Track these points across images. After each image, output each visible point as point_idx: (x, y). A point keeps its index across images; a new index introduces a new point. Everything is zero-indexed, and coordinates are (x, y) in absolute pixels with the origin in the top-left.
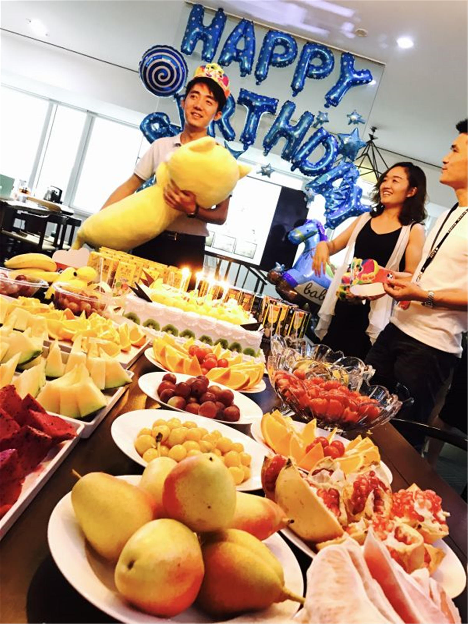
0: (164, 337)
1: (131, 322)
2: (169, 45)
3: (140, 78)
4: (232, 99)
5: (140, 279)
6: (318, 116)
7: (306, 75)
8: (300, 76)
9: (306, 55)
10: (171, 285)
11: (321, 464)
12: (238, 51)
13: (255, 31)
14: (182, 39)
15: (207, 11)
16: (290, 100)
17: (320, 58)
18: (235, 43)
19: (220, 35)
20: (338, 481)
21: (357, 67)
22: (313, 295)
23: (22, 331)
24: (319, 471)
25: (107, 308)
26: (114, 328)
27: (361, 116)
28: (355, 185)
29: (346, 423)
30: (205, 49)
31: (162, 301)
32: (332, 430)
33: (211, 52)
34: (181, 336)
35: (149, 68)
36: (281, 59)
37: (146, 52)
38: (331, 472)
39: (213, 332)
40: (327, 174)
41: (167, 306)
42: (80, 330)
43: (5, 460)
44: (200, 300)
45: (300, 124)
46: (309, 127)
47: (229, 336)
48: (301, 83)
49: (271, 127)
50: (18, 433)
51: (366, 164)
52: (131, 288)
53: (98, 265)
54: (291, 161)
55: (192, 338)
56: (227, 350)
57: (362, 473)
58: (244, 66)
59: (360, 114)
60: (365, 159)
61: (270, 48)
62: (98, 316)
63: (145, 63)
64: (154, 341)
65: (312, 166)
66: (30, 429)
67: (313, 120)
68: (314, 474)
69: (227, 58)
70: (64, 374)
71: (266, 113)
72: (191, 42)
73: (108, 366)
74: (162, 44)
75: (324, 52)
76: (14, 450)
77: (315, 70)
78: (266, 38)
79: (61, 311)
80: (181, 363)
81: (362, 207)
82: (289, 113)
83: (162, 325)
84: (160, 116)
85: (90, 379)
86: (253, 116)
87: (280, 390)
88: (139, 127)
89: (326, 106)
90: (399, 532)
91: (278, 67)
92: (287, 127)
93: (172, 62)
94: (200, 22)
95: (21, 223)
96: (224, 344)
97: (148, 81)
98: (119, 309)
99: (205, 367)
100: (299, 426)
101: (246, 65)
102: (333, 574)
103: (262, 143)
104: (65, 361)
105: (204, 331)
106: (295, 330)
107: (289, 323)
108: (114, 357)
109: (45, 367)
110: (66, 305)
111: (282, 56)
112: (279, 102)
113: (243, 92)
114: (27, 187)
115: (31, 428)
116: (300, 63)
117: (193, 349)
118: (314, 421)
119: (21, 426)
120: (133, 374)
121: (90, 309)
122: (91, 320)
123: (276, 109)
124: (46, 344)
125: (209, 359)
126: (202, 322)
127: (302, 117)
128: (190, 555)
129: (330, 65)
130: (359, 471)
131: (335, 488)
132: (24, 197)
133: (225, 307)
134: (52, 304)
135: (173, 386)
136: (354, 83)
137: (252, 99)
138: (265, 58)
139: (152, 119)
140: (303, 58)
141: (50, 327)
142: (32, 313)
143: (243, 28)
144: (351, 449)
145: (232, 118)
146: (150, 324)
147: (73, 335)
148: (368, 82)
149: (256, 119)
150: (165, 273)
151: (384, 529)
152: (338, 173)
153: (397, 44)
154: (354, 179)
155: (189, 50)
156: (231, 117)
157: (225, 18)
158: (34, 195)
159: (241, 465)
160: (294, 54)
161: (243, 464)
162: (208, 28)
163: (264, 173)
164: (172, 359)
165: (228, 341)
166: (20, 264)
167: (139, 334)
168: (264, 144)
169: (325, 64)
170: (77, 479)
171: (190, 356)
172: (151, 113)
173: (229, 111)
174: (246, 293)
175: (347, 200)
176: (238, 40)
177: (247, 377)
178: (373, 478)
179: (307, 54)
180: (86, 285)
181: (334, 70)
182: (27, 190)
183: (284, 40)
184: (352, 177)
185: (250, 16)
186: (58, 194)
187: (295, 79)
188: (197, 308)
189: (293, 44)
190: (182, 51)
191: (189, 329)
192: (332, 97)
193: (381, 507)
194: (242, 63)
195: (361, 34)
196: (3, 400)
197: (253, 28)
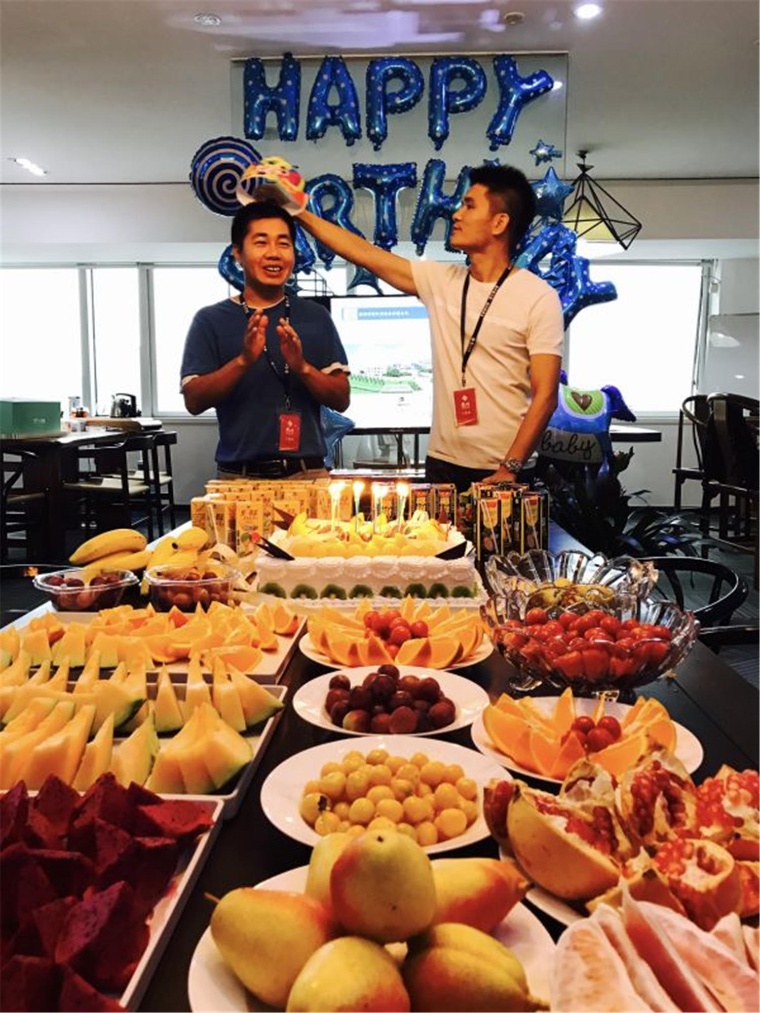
1: (272, 598)
2: (225, 135)
3: (198, 198)
4: (345, 184)
7: (447, 111)
8: (439, 115)
9: (438, 81)
11: (574, 773)
12: (332, 109)
13: (349, 70)
14: (242, 117)
15: (268, 64)
16: (434, 158)
17: (462, 77)
18: (325, 99)
19: (298, 95)
20: (604, 793)
21: (524, 74)
22: (557, 449)
24: (574, 783)
26: (247, 619)
27: (553, 146)
28: (574, 257)
30: (281, 122)
31: (310, 550)
32: (600, 695)
33: (292, 125)
34: (351, 597)
35: (205, 178)
36: (401, 99)
37: (195, 157)
38: (591, 780)
39: (396, 577)
40: (525, 254)
41: (318, 558)
42: (198, 639)
43: (113, 903)
45: (459, 191)
47: (423, 578)
48: (443, 125)
49: (416, 208)
51: (588, 214)
53: (206, 517)
55: (368, 596)
56: (427, 599)
57: (640, 769)
58: (348, 128)
59: (550, 144)
60: (582, 207)
61: (380, 89)
62: (222, 606)
63: (198, 172)
64: (311, 619)
66: (139, 843)
68: (568, 789)
69: (318, 125)
71: (402, 189)
72: (257, 119)
73: (242, 694)
74: (215, 138)
75: (464, 66)
76: (122, 882)
77: (458, 98)
78: (369, 75)
79: (165, 614)
80: (354, 650)
81: (595, 288)
82: (437, 178)
83: (319, 588)
85: (222, 722)
86: (384, 200)
88: (217, 271)
89: (493, 148)
90: (702, 855)
91: (399, 112)
92: (441, 200)
93: (236, 159)
94: (262, 85)
95: (89, 463)
96: (419, 591)
97: (210, 199)
98: (252, 576)
99: (393, 643)
100: (544, 706)
101: (350, 126)
102: (583, 968)
103: (410, 237)
105: (382, 580)
106: (531, 527)
107: (519, 519)
109: (154, 723)
110: (171, 602)
111: (401, 94)
112: (418, 167)
113: (358, 168)
114: (82, 406)
115: (142, 840)
116: (432, 96)
117: (369, 619)
118: (569, 692)
120: (285, 690)
121: (207, 596)
122: (212, 615)
123: (416, 178)
124: (150, 677)
125: (396, 629)
126: (377, 567)
127: (460, 177)
129: (480, 83)
130: (637, 765)
131: (602, 804)
132: (82, 424)
134: (151, 605)
135: (347, 694)
136: (526, 98)
137: (374, 176)
138: (377, 106)
140: (435, 87)
141: (152, 647)
142: (122, 634)
143: (330, 71)
144: (630, 724)
145: (354, 213)
146: (303, 591)
147: (190, 648)
148: (547, 89)
149: (390, 203)
151: (681, 855)
152: (542, 246)
153: (576, 17)
154: (571, 248)
155: (257, 132)
156: (351, 212)
157: (298, 64)
158: (96, 416)
160: (420, 84)
162: (276, 89)
164: (339, 645)
165: (424, 586)
166: (92, 554)
167: (287, 615)
168: (413, 237)
169: (472, 86)
173: (344, 205)
174: (441, 491)
175: (568, 284)
176: (327, 92)
177: (456, 645)
178: (659, 772)
179: (440, 78)
181: (489, 89)
182: (84, 410)
183: (398, 68)
184: (566, 246)
185: (334, 50)
186: (130, 403)
187: (432, 123)
188: (364, 547)
189: (412, 69)
190: (248, 137)
191: (361, 584)
192: (498, 131)
193: (680, 815)
194: (344, 127)
195: (514, 20)
196: (100, 800)
197: (344, 65)
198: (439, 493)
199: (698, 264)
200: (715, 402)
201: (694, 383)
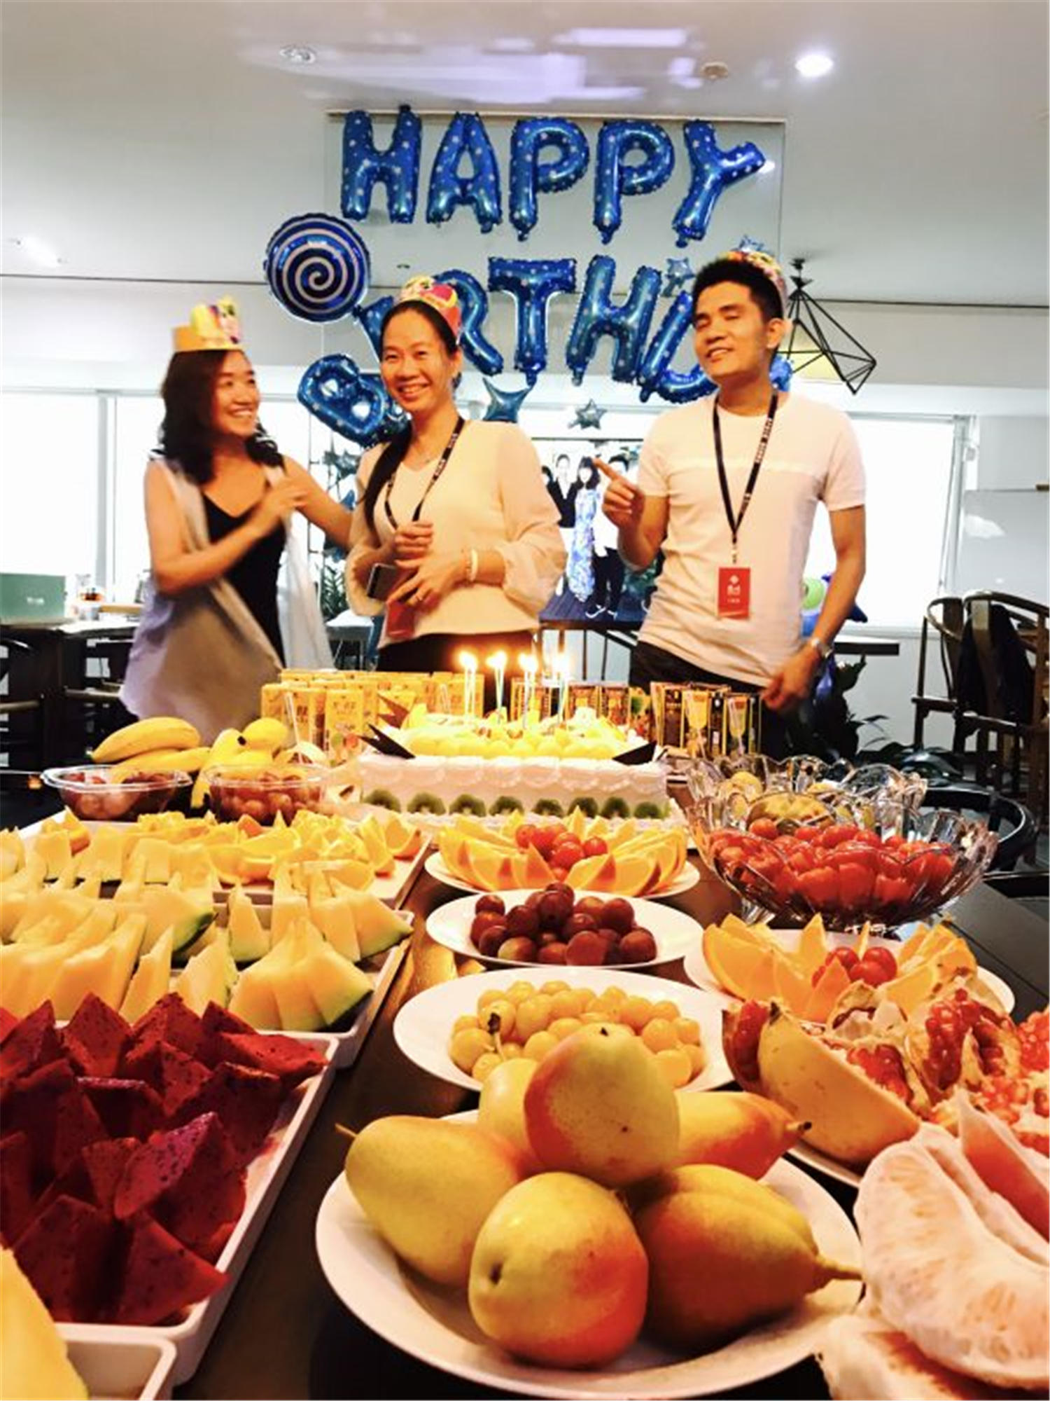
0: (457, 823)
1: (381, 810)
2: (315, 212)
3: (273, 296)
4: (477, 285)
5: (379, 715)
6: (669, 270)
7: (620, 192)
8: (608, 197)
9: (608, 148)
10: (447, 713)
11: (845, 1002)
12: (463, 183)
13: (489, 131)
14: (339, 189)
15: (378, 119)
16: (600, 254)
17: (641, 147)
18: (453, 169)
19: (416, 161)
20: (891, 1027)
21: (724, 145)
23: (166, 884)
24: (846, 1016)
25: (324, 794)
26: (351, 831)
29: (885, 908)
30: (393, 198)
31: (434, 749)
32: (860, 930)
33: (407, 201)
34: (493, 814)
35: (286, 269)
36: (558, 172)
37: (272, 239)
38: (871, 1011)
39: (557, 786)
41: (448, 756)
42: (282, 853)
43: (200, 1137)
44: (515, 726)
45: (634, 299)
46: (655, 298)
47: (595, 789)
48: (614, 210)
49: (574, 321)
50: (210, 1081)
51: (803, 343)
52: (365, 739)
53: (283, 710)
54: (635, 382)
55: (516, 811)
56: (598, 818)
57: (939, 998)
58: (484, 209)
59: (758, 241)
60: (796, 333)
61: (529, 158)
62: (311, 815)
63: (276, 260)
64: (439, 837)
65: (685, 380)
66: (231, 1068)
67: (660, 282)
68: (837, 1024)
69: (442, 203)
70: (271, 948)
71: (555, 294)
72: (360, 192)
73: (354, 909)
74: (301, 214)
75: (644, 133)
76: (211, 1114)
77: (635, 175)
78: (514, 140)
79: (231, 824)
80: (506, 869)
82: (604, 281)
83: (448, 800)
84: (333, 365)
85: (327, 945)
86: (529, 308)
87: (728, 872)
88: (295, 397)
89: (681, 244)
90: (1042, 1098)
91: (556, 191)
92: (608, 311)
93: (329, 244)
94: (367, 146)
95: (101, 664)
96: (588, 808)
97: (291, 298)
98: (349, 790)
99: (559, 865)
100: (787, 940)
101: (488, 206)
102: (908, 1202)
103: (564, 360)
104: (267, 925)
105: (538, 791)
106: (737, 740)
107: (719, 729)
108: (365, 889)
109: (230, 944)
110: (240, 810)
111: (558, 167)
112: (577, 265)
113: (495, 264)
114: (94, 586)
115: (234, 1066)
116: (600, 170)
117: (524, 833)
118: (818, 920)
119: (211, 1067)
120: (411, 915)
121: (289, 804)
122: (299, 826)
123: (574, 280)
124: (219, 898)
125: (564, 845)
126: (529, 772)
127: (635, 281)
128: (608, 1231)
129: (665, 155)
130: (932, 997)
131: (888, 1041)
132: (94, 609)
133: (571, 728)
134: (210, 815)
135: (502, 918)
136: (727, 179)
137: (517, 275)
138: (524, 181)
139: (318, 374)
140: (604, 158)
141: (218, 862)
142: (174, 842)
143: (461, 132)
144: (909, 958)
145: (488, 324)
146: (424, 804)
147: (270, 866)
148: (755, 168)
149: (538, 313)
150: (427, 690)
151: (1011, 1099)
153: (796, 72)
154: (784, 383)
155: (358, 209)
156: (485, 322)
157: (418, 122)
158: (114, 600)
159: (679, 1045)
160: (583, 155)
161: (685, 1042)
162: (388, 153)
163: (585, 423)
164: (484, 864)
165: (596, 799)
166: (124, 749)
167: (405, 831)
168: (568, 361)
169: (654, 158)
170: (350, 1140)
171: (522, 849)
172: (313, 362)
173: (475, 312)
174: (610, 689)
176: (457, 160)
177: (652, 865)
178: (964, 1003)
179: (611, 147)
180: (270, 757)
181: (677, 165)
182: (97, 592)
183: (554, 132)
184: (778, 380)
185: (468, 103)
187: (599, 207)
188: (511, 746)
189: (574, 134)
190: (346, 215)
191: (507, 795)
192: (688, 221)
193: (997, 1060)
194: (478, 206)
195: (714, 73)
196: (163, 1027)
197: (481, 126)
198: (607, 691)
199: (949, 422)
200: (974, 603)
201: (940, 583)
